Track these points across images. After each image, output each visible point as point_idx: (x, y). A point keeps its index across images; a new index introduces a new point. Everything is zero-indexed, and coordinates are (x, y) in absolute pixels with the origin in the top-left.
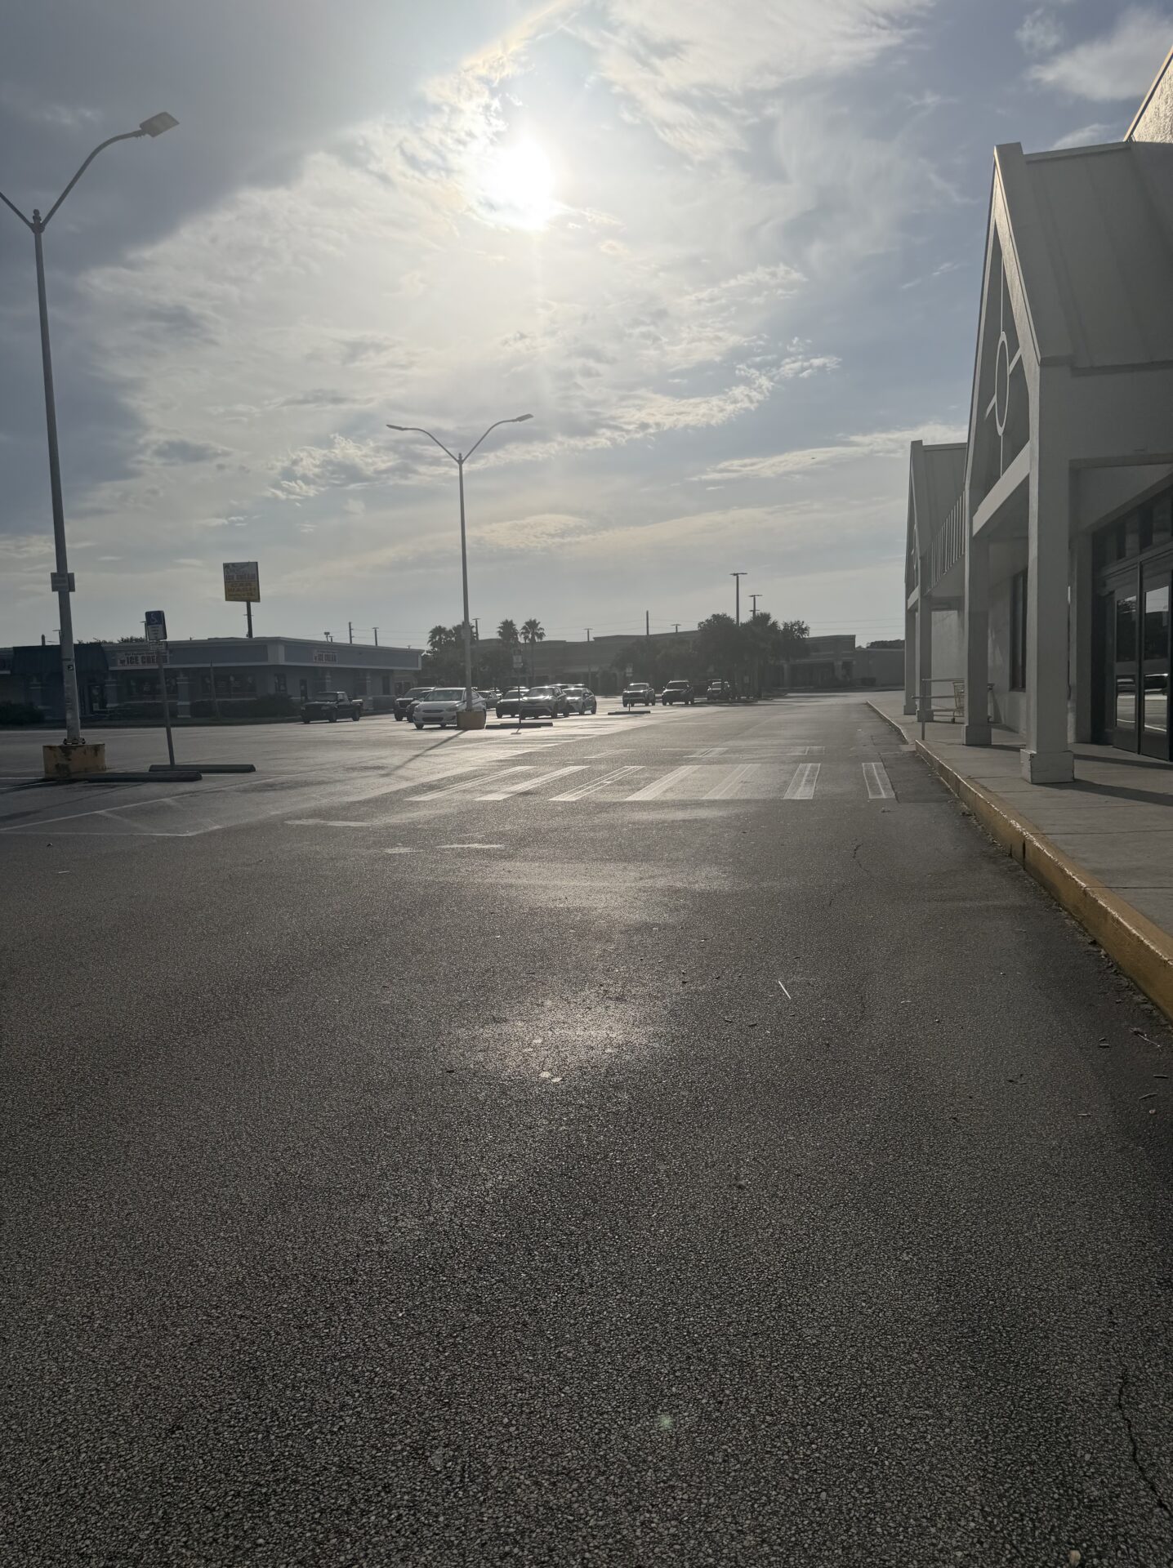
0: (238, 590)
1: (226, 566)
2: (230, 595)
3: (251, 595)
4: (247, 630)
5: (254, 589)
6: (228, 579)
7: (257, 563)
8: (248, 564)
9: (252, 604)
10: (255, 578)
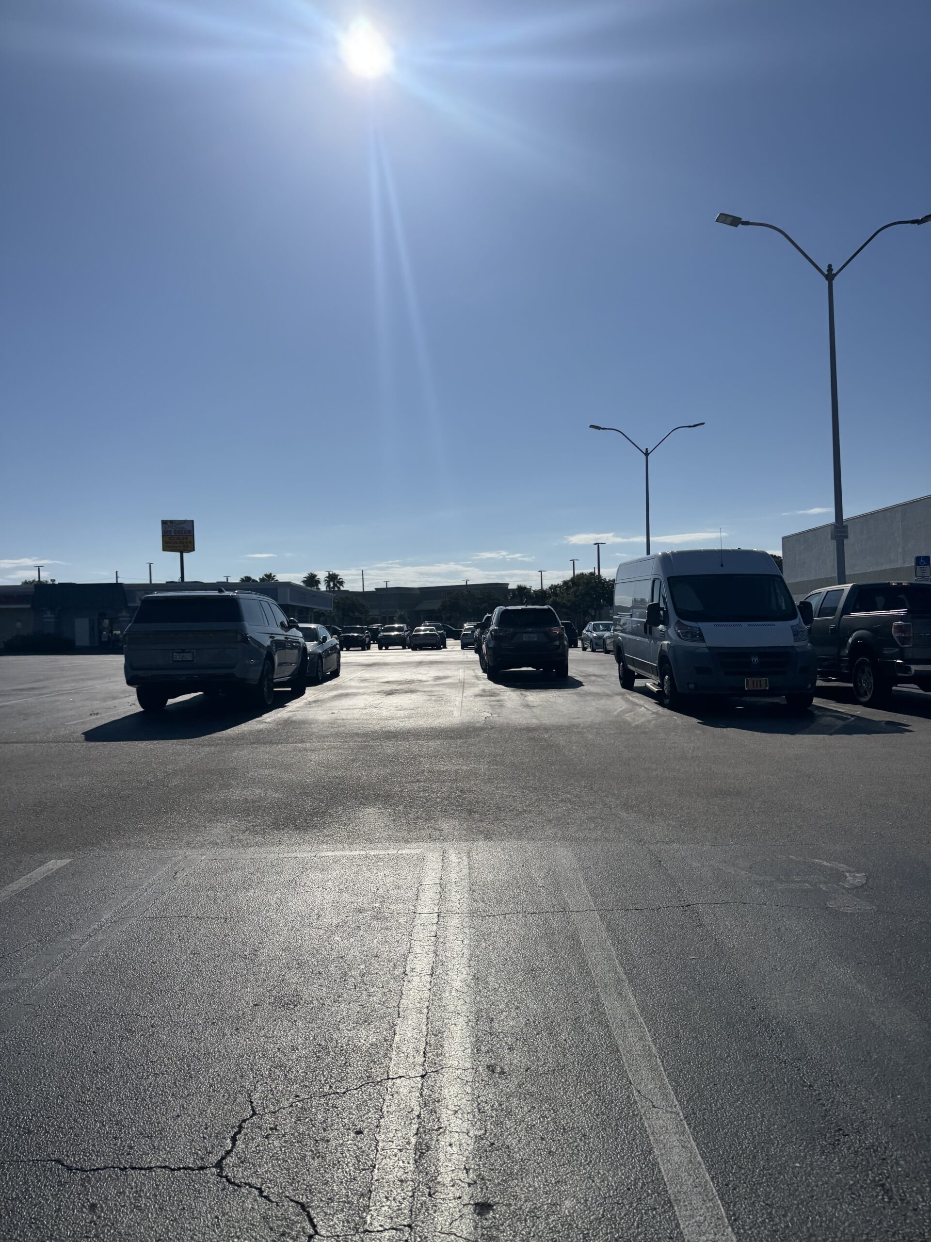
0: (176, 543)
1: (164, 523)
2: (168, 547)
3: (187, 547)
4: (180, 576)
5: (190, 542)
6: (165, 534)
7: (193, 521)
8: (185, 521)
9: (185, 554)
10: (191, 533)
